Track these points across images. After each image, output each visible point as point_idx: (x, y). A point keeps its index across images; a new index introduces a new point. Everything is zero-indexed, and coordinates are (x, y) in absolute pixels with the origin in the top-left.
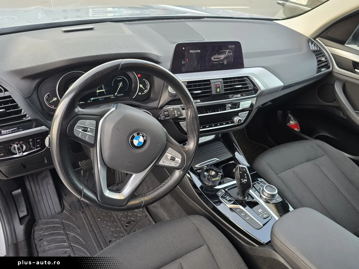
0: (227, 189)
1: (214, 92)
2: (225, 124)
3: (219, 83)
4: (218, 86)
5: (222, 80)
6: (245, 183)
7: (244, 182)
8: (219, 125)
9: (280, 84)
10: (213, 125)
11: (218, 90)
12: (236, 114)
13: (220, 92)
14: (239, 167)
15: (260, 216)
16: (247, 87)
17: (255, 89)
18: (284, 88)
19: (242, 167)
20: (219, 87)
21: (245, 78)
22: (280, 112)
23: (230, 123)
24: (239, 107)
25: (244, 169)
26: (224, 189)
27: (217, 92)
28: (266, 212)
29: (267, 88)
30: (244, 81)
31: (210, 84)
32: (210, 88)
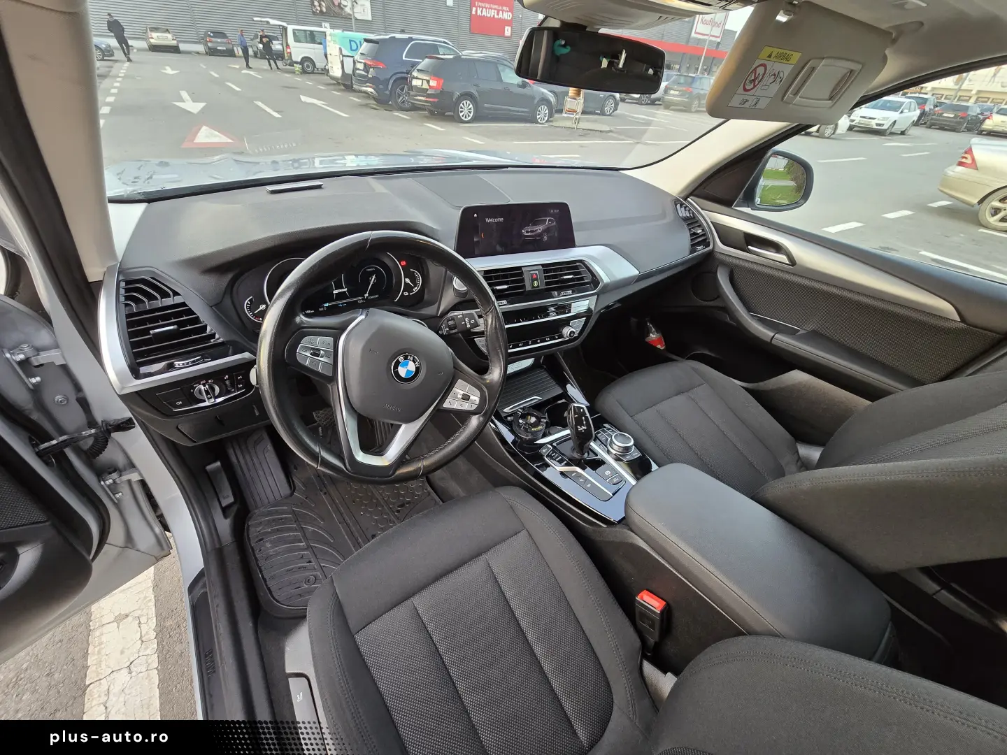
0: (556, 444)
1: (528, 288)
2: (548, 339)
3: (537, 272)
4: (535, 276)
5: (541, 267)
7: (582, 430)
8: (539, 341)
9: (633, 272)
10: (530, 342)
11: (536, 284)
12: (566, 322)
13: (538, 286)
14: (574, 407)
15: (607, 480)
16: (582, 279)
17: (595, 281)
18: (640, 278)
19: (577, 407)
20: (537, 279)
21: (578, 264)
22: (634, 320)
23: (557, 337)
24: (570, 312)
25: (582, 410)
26: (551, 443)
27: (533, 287)
28: (617, 475)
29: (613, 279)
30: (576, 267)
31: (521, 274)
32: (523, 280)
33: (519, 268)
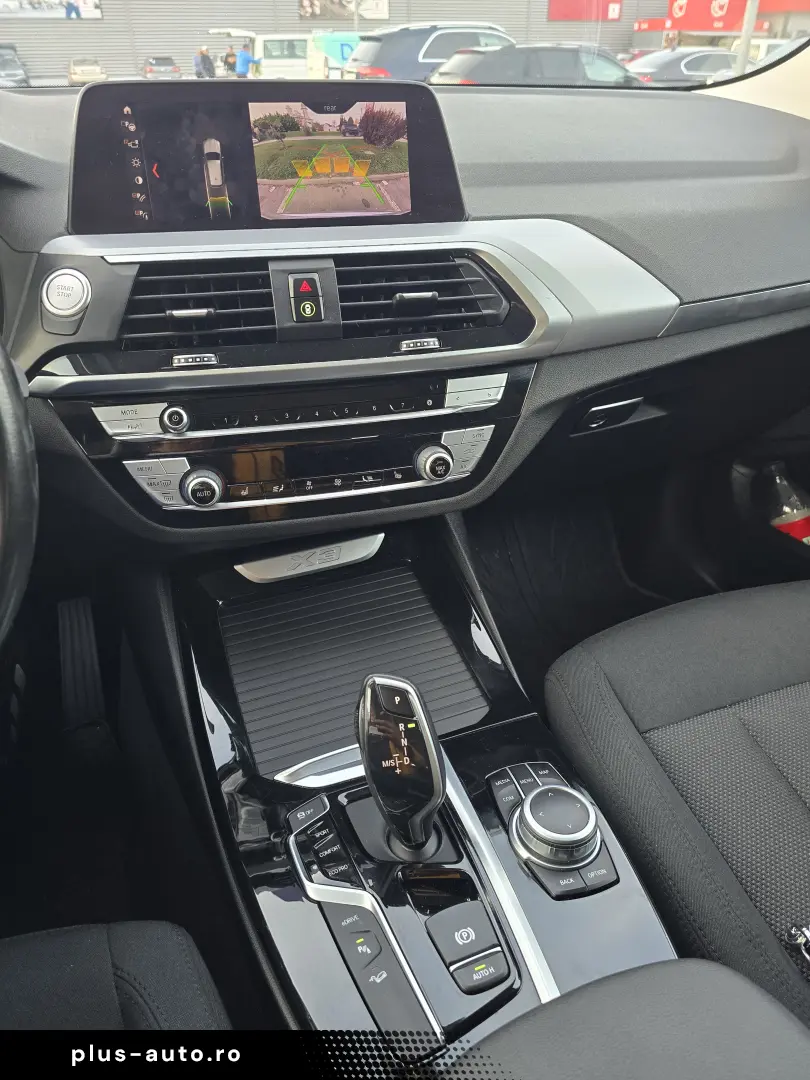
0: (346, 797)
1: (284, 320)
2: (370, 479)
3: (316, 276)
4: (305, 287)
5: (331, 264)
6: (398, 771)
7: (395, 767)
8: (338, 482)
10: (309, 483)
11: (308, 309)
12: (431, 432)
13: (317, 317)
14: (374, 686)
15: (452, 968)
16: (471, 305)
17: (519, 321)
18: (685, 323)
20: (313, 296)
21: (458, 261)
23: (399, 476)
24: (440, 404)
25: (397, 699)
27: (301, 318)
28: (499, 949)
29: (581, 313)
30: (455, 271)
31: (265, 281)
32: (267, 300)
33: (262, 263)
